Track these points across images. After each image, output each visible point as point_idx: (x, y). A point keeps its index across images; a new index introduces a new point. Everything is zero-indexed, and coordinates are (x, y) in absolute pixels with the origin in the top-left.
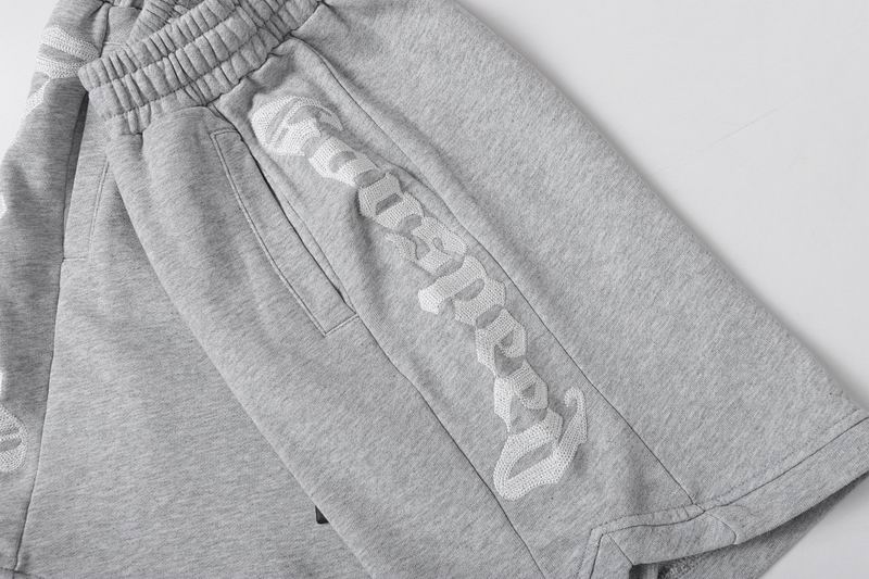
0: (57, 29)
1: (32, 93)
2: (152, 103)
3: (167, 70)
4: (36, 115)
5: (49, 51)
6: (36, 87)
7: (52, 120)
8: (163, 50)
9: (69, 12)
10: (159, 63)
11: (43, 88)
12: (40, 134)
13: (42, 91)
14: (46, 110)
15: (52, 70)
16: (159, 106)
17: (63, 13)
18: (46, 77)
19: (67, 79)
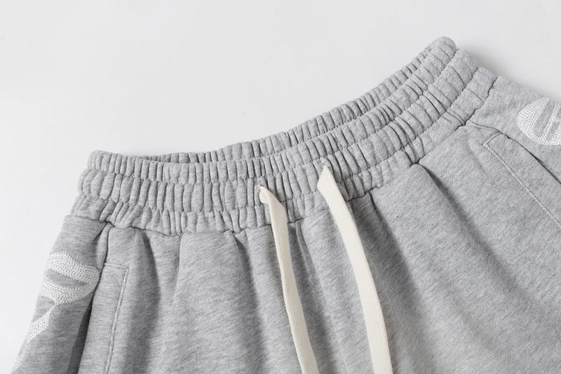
0: (64, 255)
1: (36, 317)
2: (421, 135)
3: (427, 105)
4: (41, 340)
5: (54, 277)
6: (41, 312)
7: (56, 344)
8: (418, 90)
9: (77, 238)
10: (418, 102)
11: (48, 313)
12: (43, 359)
13: (47, 316)
14: (50, 335)
15: (57, 295)
16: (428, 136)
17: (71, 239)
18: (52, 302)
19: (72, 303)
